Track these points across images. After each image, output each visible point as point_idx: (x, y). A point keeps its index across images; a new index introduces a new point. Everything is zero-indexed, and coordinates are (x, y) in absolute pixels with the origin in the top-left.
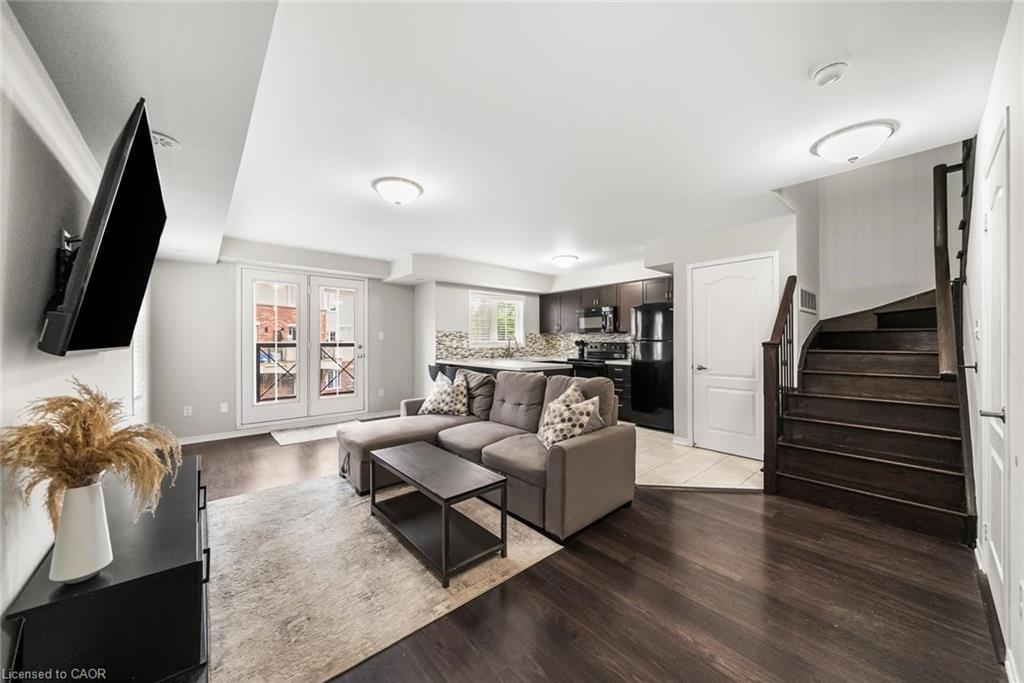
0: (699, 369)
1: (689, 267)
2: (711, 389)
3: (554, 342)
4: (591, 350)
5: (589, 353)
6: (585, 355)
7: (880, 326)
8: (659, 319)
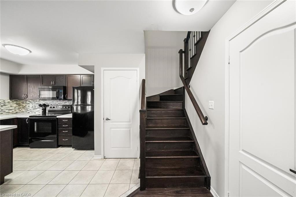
0: (107, 120)
1: (102, 69)
2: (112, 129)
3: (24, 105)
4: (51, 109)
5: (49, 111)
6: (47, 111)
7: (160, 100)
8: (89, 94)
